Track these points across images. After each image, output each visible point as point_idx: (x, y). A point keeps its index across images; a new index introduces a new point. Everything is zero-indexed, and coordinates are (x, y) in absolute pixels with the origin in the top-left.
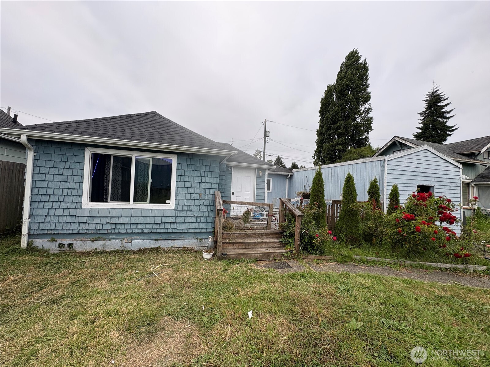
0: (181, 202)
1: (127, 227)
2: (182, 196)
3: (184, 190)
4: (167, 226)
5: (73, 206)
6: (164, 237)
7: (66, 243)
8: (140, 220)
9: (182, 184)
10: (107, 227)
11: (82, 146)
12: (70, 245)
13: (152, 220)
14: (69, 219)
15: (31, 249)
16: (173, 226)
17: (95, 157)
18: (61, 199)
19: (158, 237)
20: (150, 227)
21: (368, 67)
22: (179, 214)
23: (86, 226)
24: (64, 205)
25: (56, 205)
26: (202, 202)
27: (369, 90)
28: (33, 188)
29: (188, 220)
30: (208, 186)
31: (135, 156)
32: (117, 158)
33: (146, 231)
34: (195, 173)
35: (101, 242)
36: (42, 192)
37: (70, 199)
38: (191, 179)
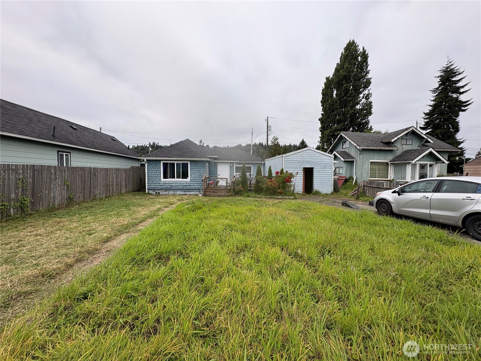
0: (192, 178)
1: (175, 187)
2: (192, 176)
3: (193, 174)
4: (188, 187)
5: (159, 180)
6: (187, 190)
7: (158, 192)
8: (179, 185)
9: (192, 172)
10: (169, 187)
11: (160, 161)
12: (159, 193)
13: (183, 185)
14: (158, 184)
15: (149, 193)
16: (190, 187)
17: (164, 163)
18: (155, 178)
19: (185, 190)
20: (182, 187)
21: (368, 54)
22: (192, 182)
23: (163, 187)
24: (156, 180)
25: (154, 180)
26: (199, 178)
27: (369, 76)
28: (148, 175)
29: (195, 185)
30: (202, 172)
31: (176, 163)
32: (170, 164)
33: (181, 188)
34: (196, 167)
35: (168, 192)
36: (150, 176)
37: (158, 178)
38: (195, 170)
